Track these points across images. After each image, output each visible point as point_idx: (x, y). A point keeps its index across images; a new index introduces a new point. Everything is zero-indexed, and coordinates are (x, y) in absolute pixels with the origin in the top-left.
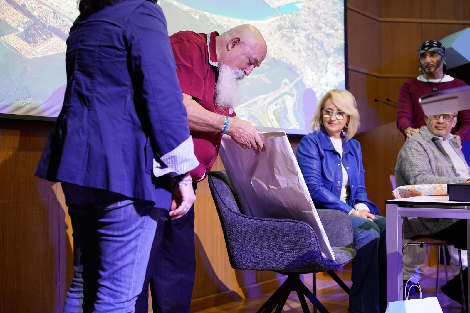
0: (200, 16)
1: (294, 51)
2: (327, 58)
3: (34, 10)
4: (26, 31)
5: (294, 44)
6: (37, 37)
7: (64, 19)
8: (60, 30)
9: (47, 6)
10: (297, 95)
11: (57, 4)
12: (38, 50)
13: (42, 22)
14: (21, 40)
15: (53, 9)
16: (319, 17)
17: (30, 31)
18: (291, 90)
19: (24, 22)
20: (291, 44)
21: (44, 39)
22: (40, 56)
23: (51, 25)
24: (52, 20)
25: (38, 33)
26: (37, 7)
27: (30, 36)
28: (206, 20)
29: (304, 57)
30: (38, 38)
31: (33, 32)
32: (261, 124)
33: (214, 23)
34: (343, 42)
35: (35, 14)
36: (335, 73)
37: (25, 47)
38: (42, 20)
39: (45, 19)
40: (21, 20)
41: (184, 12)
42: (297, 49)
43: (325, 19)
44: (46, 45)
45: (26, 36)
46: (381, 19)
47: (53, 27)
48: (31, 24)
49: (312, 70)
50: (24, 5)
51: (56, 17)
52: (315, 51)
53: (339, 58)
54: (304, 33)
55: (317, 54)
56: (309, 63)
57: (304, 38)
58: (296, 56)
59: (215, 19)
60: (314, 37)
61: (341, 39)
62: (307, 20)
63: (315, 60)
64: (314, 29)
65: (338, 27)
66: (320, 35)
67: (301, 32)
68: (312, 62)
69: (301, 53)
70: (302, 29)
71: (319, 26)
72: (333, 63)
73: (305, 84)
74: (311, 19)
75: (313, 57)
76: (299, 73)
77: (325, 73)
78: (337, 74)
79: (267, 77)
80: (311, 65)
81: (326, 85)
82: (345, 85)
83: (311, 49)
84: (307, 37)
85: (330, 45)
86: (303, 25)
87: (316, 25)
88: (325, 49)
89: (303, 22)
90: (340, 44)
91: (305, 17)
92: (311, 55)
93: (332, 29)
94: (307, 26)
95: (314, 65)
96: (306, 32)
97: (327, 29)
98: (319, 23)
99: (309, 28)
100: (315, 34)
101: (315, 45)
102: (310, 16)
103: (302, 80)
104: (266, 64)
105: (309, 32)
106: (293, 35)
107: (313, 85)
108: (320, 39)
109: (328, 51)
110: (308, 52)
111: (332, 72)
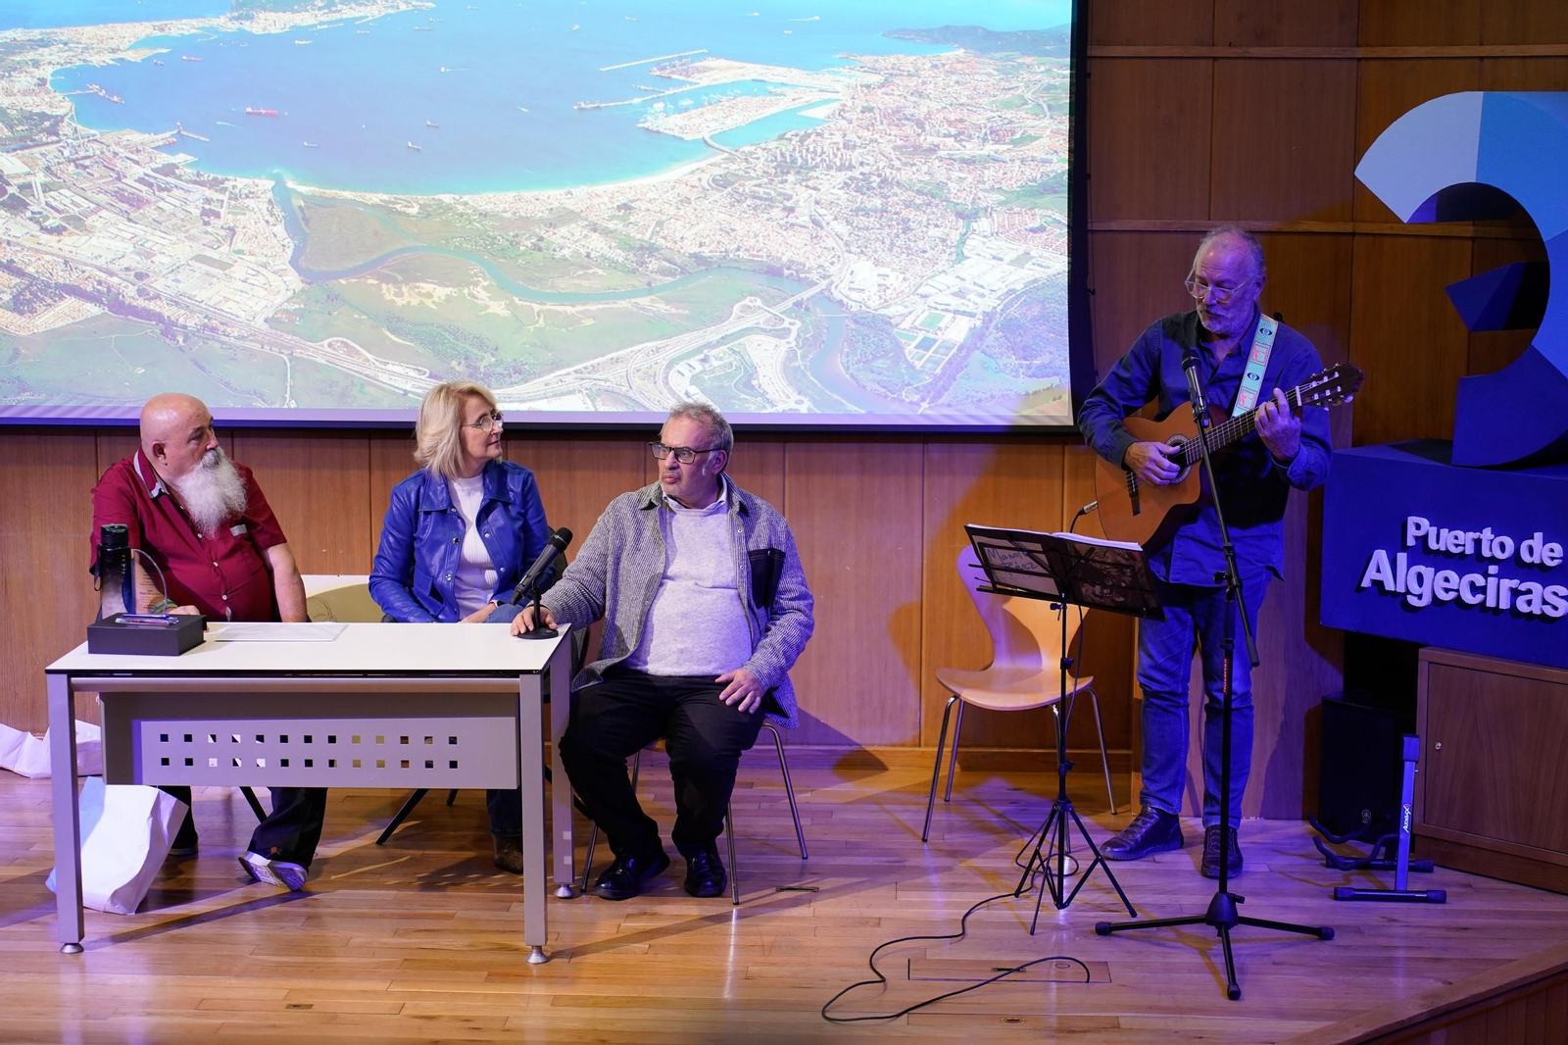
0: (422, 207)
1: (791, 226)
2: (961, 223)
3: (29, 265)
4: (16, 298)
5: (790, 210)
6: (35, 303)
7: (84, 268)
8: (78, 286)
9: (53, 255)
10: (803, 330)
11: (70, 249)
12: (38, 323)
13: (42, 281)
14: (6, 312)
15: (63, 257)
16: (920, 124)
17: (22, 297)
18: (776, 320)
19: (12, 285)
20: (777, 213)
21: (50, 305)
22: (41, 330)
23: (61, 281)
24: (61, 273)
25: (37, 297)
26: (33, 259)
27: (22, 304)
28: (442, 211)
29: (838, 236)
30: (36, 306)
31: (28, 296)
32: (641, 405)
33: (470, 211)
34: (1060, 164)
35: (31, 270)
36: (1011, 256)
37: (14, 321)
38: (43, 276)
39: (48, 275)
40: (7, 284)
41: (374, 206)
42: (804, 219)
44: (53, 312)
45: (15, 304)
46: (1361, 52)
47: (65, 285)
48: (23, 286)
49: (877, 263)
50: (12, 261)
51: (69, 269)
52: (896, 213)
53: (1033, 215)
54: (843, 176)
55: (909, 220)
56: (866, 247)
57: (842, 188)
58: (800, 239)
59: (470, 203)
60: (893, 179)
61: (1050, 162)
62: (857, 140)
63: (897, 236)
64: (893, 157)
65: (1031, 132)
66: (925, 168)
67: (828, 177)
68: (878, 244)
69: (822, 228)
70: (829, 168)
71: (920, 146)
72: (997, 233)
73: (845, 301)
74: (877, 136)
75: (887, 230)
76: (814, 276)
77: (951, 263)
78: (1020, 261)
79: (668, 302)
80: (876, 251)
81: (954, 294)
82: (1066, 284)
83: (876, 212)
84: (853, 185)
85: (981, 186)
86: (836, 156)
87: (906, 147)
88: (955, 201)
89: (838, 149)
90: (1039, 176)
91: (845, 136)
92: (878, 226)
93: (997, 142)
94: (855, 156)
95: (890, 250)
96: (849, 174)
97: (965, 147)
98: (922, 138)
99: (865, 161)
100: (899, 169)
101: (896, 199)
102: (871, 128)
103: (826, 293)
104: (663, 272)
105: (866, 169)
106: (788, 189)
107: (883, 301)
108: (927, 178)
109: (972, 203)
110: (861, 220)
111: (994, 258)
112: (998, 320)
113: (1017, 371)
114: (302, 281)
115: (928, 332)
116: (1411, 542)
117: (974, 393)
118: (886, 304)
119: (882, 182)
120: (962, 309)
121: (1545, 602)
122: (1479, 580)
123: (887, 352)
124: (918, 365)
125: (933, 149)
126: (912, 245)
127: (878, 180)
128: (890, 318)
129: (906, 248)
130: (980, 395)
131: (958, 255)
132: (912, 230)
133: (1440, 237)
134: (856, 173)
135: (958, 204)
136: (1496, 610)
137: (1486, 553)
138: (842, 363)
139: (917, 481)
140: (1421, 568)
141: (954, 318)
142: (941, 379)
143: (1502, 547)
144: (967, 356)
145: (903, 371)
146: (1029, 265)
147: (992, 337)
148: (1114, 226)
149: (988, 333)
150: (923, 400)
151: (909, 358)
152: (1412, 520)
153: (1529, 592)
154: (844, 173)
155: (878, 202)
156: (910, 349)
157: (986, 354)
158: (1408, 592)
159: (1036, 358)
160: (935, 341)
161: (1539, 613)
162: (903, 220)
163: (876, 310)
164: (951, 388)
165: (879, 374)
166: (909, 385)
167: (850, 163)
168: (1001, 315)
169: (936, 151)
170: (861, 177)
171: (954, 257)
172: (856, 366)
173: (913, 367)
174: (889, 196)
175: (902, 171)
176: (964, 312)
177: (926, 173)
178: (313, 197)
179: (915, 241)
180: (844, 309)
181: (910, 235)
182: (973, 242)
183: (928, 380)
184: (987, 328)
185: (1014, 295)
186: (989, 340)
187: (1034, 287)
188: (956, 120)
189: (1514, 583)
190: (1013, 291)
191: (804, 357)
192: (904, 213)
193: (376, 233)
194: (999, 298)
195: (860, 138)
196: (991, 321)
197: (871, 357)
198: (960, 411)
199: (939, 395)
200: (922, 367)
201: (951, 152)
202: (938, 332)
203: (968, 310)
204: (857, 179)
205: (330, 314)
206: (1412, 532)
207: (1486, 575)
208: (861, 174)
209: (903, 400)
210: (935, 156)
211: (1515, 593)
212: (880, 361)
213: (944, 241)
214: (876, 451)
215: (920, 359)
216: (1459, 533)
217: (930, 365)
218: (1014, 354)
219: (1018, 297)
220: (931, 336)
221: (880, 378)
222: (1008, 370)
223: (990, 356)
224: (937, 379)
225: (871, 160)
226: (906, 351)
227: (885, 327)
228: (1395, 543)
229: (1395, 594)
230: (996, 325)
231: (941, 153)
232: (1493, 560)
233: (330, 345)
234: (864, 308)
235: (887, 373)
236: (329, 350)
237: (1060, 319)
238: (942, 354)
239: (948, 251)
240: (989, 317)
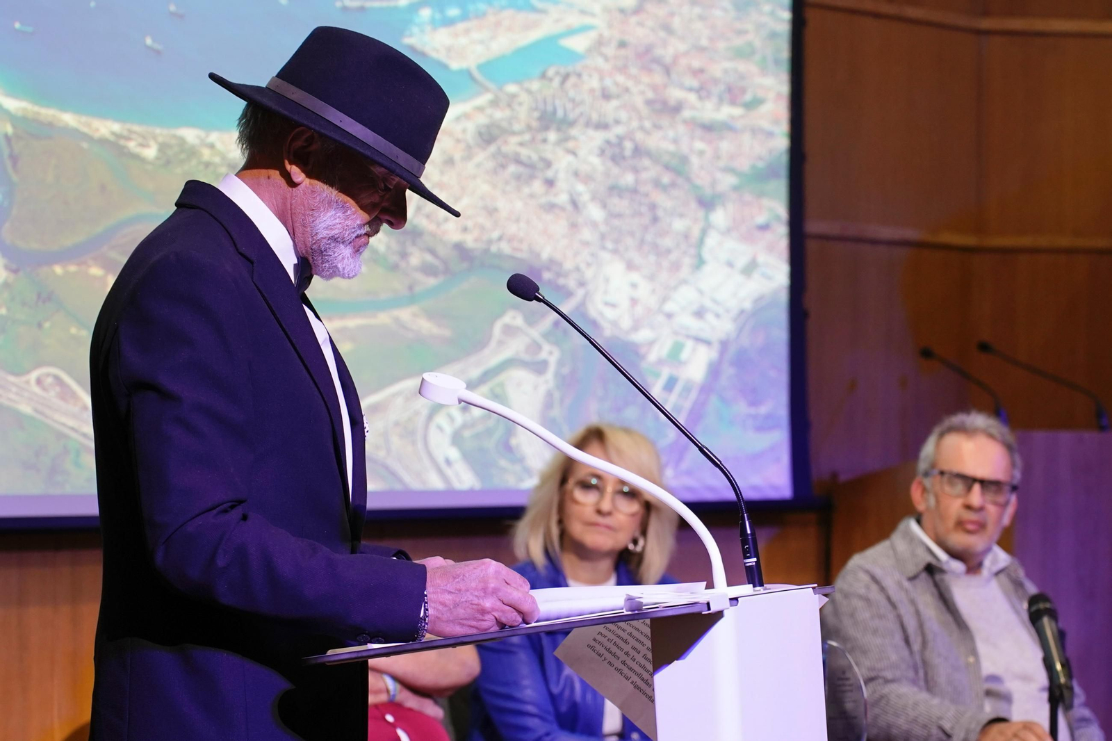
0: (163, 148)
1: (551, 207)
2: (701, 214)
5: (550, 183)
10: (561, 363)
16: (667, 71)
18: (535, 347)
20: (537, 186)
28: (183, 156)
29: (594, 225)
32: (400, 480)
33: (217, 160)
34: (781, 142)
36: (742, 262)
41: (103, 142)
42: (563, 199)
43: (698, 72)
46: (986, 24)
49: (630, 266)
52: (647, 195)
53: (760, 207)
54: (599, 138)
55: (657, 205)
56: (619, 242)
57: (599, 155)
58: (559, 226)
59: (219, 146)
60: (644, 146)
61: (773, 135)
62: (613, 87)
64: (644, 114)
65: (759, 93)
66: (671, 134)
67: (586, 138)
68: (630, 239)
69: (579, 212)
70: (587, 124)
71: (667, 102)
72: (731, 230)
74: (630, 83)
75: (637, 219)
76: (571, 283)
77: (692, 270)
78: (750, 268)
79: (431, 315)
80: (627, 249)
81: (694, 314)
83: (628, 192)
84: (609, 152)
85: (717, 163)
86: (593, 108)
87: (655, 102)
88: (696, 182)
89: (595, 98)
90: (765, 154)
91: (602, 80)
92: (630, 212)
93: (731, 104)
94: (610, 110)
95: (641, 247)
96: (605, 135)
97: (705, 107)
98: (669, 90)
99: (619, 118)
100: (649, 133)
101: (645, 174)
102: (625, 71)
104: (428, 270)
106: (548, 152)
107: (633, 321)
108: (673, 147)
109: (710, 186)
110: (615, 203)
111: (728, 264)
112: (732, 350)
113: (747, 422)
114: (7, 268)
115: (672, 367)
118: (636, 327)
119: (634, 149)
120: (701, 334)
125: (679, 108)
126: (659, 241)
127: (631, 146)
128: (638, 346)
131: (697, 258)
132: (659, 220)
134: (611, 135)
135: (699, 187)
138: (595, 412)
141: (694, 350)
144: (706, 401)
145: (649, 423)
146: (756, 275)
147: (726, 374)
149: (723, 369)
150: (668, 465)
154: (601, 133)
155: (630, 178)
157: (721, 399)
159: (762, 404)
160: (679, 379)
162: (651, 206)
163: (628, 334)
167: (606, 120)
168: (735, 344)
170: (616, 141)
171: (694, 261)
174: (640, 171)
175: (651, 136)
176: (703, 339)
177: (672, 141)
178: (24, 119)
179: (662, 237)
181: (657, 227)
182: (712, 240)
184: (722, 363)
186: (724, 379)
188: (698, 69)
190: (743, 311)
191: (562, 400)
192: (653, 196)
193: (103, 188)
194: (733, 321)
195: (615, 84)
196: (725, 352)
201: (694, 113)
202: (681, 367)
203: (707, 337)
204: (612, 143)
205: (40, 326)
208: (616, 136)
210: (680, 118)
213: (686, 237)
218: (744, 399)
219: (748, 320)
220: (675, 372)
222: (742, 420)
223: (725, 401)
225: (625, 118)
230: (730, 359)
231: (685, 114)
233: (39, 382)
234: (615, 331)
236: (36, 389)
238: (683, 400)
239: (689, 252)
240: (724, 345)
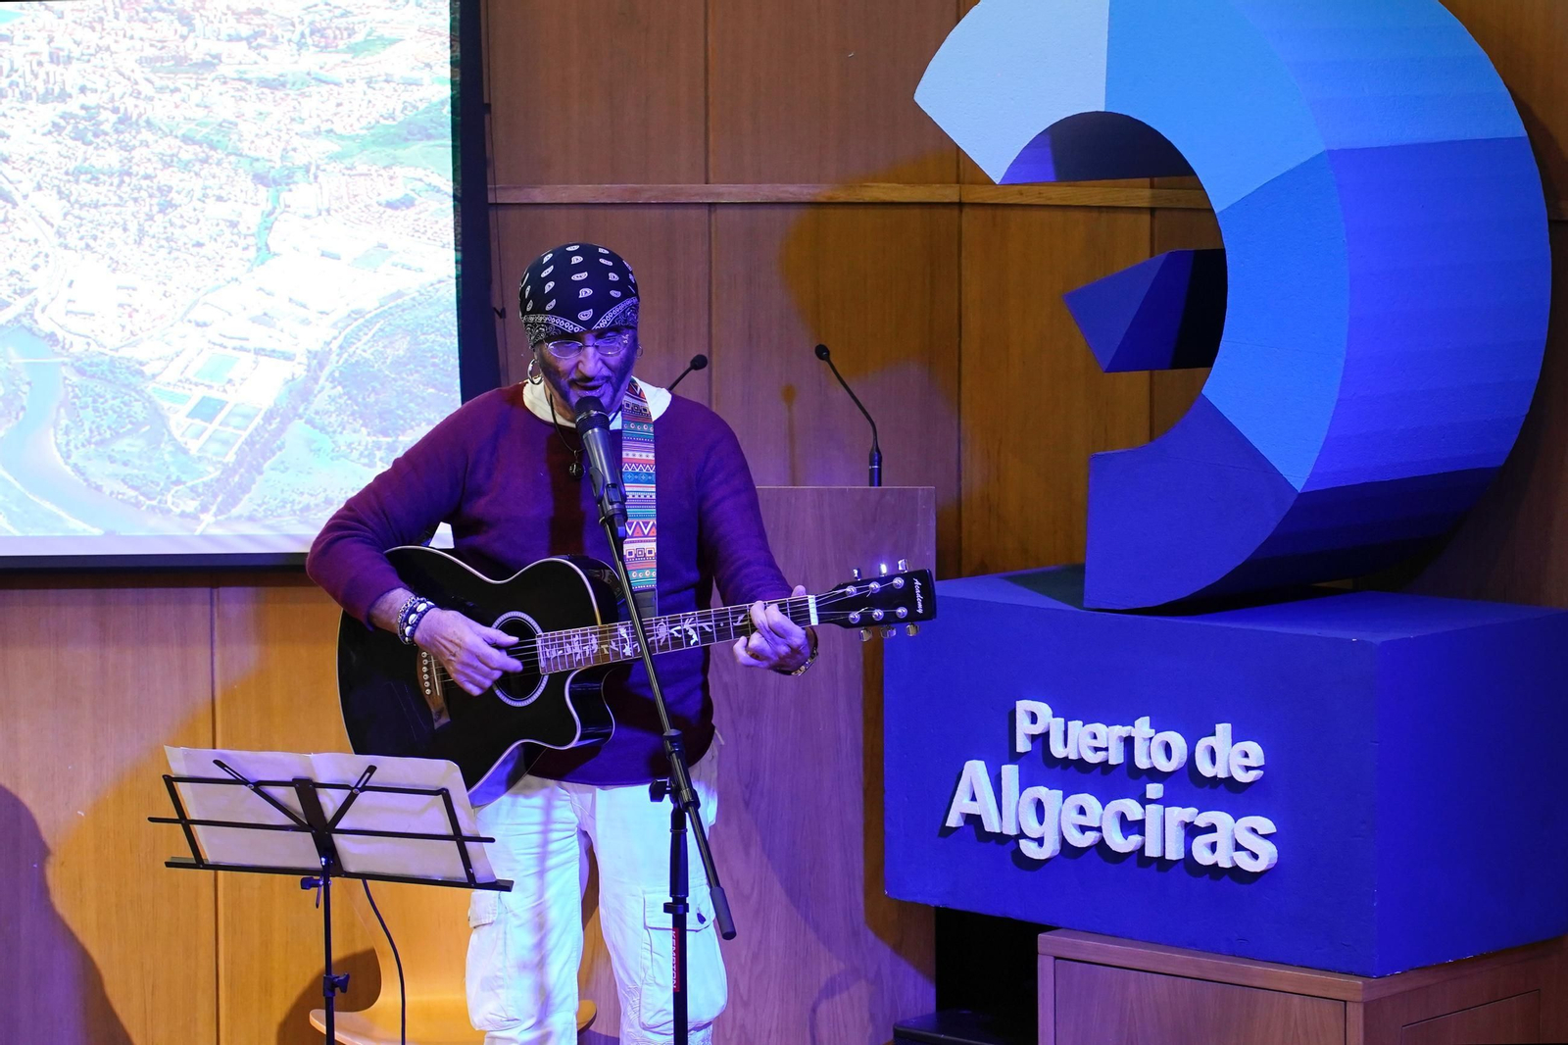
2: (264, 194)
34: (437, 88)
36: (355, 251)
53: (391, 178)
54: (49, 113)
55: (170, 189)
56: (95, 238)
57: (50, 133)
60: (140, 116)
61: (417, 83)
62: (74, 47)
63: (151, 218)
64: (138, 76)
65: (382, 31)
67: (25, 113)
68: (118, 232)
69: (15, 205)
70: (25, 97)
71: (186, 58)
72: (328, 211)
73: (60, 334)
74: (108, 41)
75: (131, 206)
77: (248, 265)
78: (371, 260)
80: (112, 245)
81: (254, 320)
82: (453, 299)
83: (111, 175)
84: (69, 128)
85: (297, 128)
86: (36, 76)
87: (161, 59)
88: (252, 154)
89: (40, 64)
90: (399, 107)
91: (51, 40)
92: (115, 200)
93: (324, 49)
94: (71, 77)
95: (139, 242)
96: (61, 108)
97: (266, 58)
98: (190, 42)
99: (89, 85)
100: (151, 99)
101: (144, 151)
102: (98, 27)
103: (26, 321)
105: (91, 100)
107: (127, 333)
108: (200, 113)
109: (283, 158)
110: (85, 191)
111: (323, 255)
112: (334, 365)
113: (371, 455)
115: (210, 387)
116: (1023, 745)
117: (295, 496)
118: (134, 339)
119: (121, 121)
120: (269, 345)
121: (1238, 847)
122: (1132, 809)
123: (137, 426)
124: (194, 447)
125: (210, 63)
126: (177, 232)
127: (114, 118)
128: (141, 364)
129: (167, 240)
130: (306, 499)
131: (259, 249)
132: (176, 207)
133: (1100, 208)
134: (73, 106)
135: (257, 160)
136: (1161, 861)
137: (1142, 762)
138: (57, 444)
139: (201, 654)
140: (1041, 792)
141: (256, 362)
142: (234, 471)
143: (1168, 749)
144: (281, 430)
145: (168, 458)
146: (386, 267)
147: (325, 395)
148: (538, 195)
149: (317, 388)
150: (204, 509)
151: (177, 434)
152: (1023, 707)
153: (1212, 829)
154: (50, 106)
155: (112, 158)
156: (178, 421)
157: (314, 427)
158: (1022, 835)
159: (404, 431)
160: (223, 404)
161: (1228, 865)
162: (159, 189)
163: (117, 350)
164: (254, 487)
165: (125, 464)
166: (178, 482)
167: (63, 90)
168: (340, 355)
169: (214, 65)
170: (83, 113)
171: (252, 253)
172: (82, 449)
173: (185, 452)
174: (134, 148)
175: (156, 101)
176: (274, 351)
177: (197, 106)
179: (183, 227)
180: (58, 349)
181: (173, 215)
182: (285, 227)
183: (213, 473)
184: (316, 380)
185: (361, 321)
186: (320, 402)
187: (397, 306)
188: (249, 12)
189: (1188, 814)
190: (359, 313)
192: (164, 178)
194: (335, 325)
195: (78, 44)
196: (321, 366)
197: (108, 435)
198: (271, 527)
199: (233, 500)
200: (201, 450)
201: (242, 68)
202: (228, 387)
203: (279, 347)
204: (74, 116)
206: (1024, 728)
207: (1144, 801)
208: (83, 107)
209: (169, 511)
210: (213, 75)
211: (1191, 831)
212: (127, 440)
213: (234, 225)
214: (126, 602)
215: (198, 436)
216: (1099, 728)
217: (214, 447)
218: (365, 425)
219: (369, 324)
220: (215, 394)
221: (128, 470)
222: (356, 454)
223: (322, 429)
224: (229, 471)
225: (100, 85)
226: (172, 424)
227: (133, 380)
228: (999, 750)
229: (1001, 838)
230: (332, 374)
231: (222, 70)
232: (1154, 774)
234: (94, 347)
235: (137, 462)
237: (444, 362)
238: (235, 428)
239: (242, 243)
240: (318, 360)
